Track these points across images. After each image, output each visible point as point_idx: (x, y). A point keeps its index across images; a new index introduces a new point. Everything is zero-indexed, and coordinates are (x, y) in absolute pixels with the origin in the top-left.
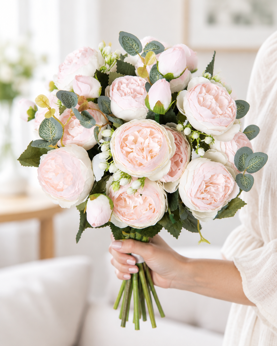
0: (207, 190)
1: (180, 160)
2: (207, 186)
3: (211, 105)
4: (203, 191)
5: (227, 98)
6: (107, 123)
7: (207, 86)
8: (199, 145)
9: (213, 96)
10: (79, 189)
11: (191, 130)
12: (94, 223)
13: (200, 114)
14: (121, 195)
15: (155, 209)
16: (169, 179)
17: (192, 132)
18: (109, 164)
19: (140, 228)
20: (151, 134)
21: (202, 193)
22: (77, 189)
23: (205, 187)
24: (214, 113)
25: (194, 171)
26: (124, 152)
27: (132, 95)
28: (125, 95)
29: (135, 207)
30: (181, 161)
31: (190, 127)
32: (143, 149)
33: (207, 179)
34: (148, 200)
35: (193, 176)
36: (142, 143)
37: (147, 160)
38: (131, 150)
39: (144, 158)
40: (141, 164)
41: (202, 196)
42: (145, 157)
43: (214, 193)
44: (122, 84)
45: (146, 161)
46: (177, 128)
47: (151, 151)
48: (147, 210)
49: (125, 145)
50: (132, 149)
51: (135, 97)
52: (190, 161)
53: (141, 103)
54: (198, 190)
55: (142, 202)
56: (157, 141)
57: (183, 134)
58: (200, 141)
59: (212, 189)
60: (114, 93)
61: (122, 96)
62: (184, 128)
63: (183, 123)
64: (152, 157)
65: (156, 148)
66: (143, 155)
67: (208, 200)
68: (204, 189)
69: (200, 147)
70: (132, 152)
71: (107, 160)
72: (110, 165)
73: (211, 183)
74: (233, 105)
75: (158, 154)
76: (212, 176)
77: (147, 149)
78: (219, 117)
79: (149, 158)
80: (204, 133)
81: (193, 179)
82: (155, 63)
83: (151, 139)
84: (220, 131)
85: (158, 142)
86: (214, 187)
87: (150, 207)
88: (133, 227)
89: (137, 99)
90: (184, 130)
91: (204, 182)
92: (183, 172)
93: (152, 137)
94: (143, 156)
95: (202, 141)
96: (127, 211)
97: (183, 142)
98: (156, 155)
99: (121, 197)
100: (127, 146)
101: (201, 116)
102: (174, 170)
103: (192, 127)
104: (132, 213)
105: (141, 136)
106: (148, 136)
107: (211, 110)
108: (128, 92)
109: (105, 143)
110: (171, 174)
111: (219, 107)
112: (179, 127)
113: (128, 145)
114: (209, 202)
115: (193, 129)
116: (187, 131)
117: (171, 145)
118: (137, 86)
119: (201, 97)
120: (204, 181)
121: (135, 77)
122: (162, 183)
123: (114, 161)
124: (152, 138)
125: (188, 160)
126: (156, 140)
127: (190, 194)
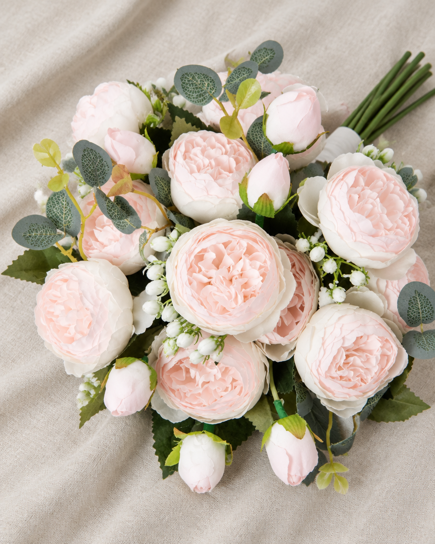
0: (349, 363)
1: (299, 306)
2: (347, 356)
3: (372, 210)
4: (341, 365)
5: (402, 198)
6: (166, 226)
7: (368, 173)
8: (337, 282)
9: (378, 193)
10: (100, 345)
11: (326, 253)
12: (116, 410)
13: (351, 226)
14: (180, 361)
15: (242, 388)
16: (277, 339)
17: (325, 257)
18: (163, 305)
19: (212, 421)
20: (249, 251)
21: (340, 368)
22: (96, 344)
23: (344, 357)
24: (376, 226)
25: (325, 328)
26: (195, 283)
27: (210, 171)
28: (199, 171)
29: (204, 383)
30: (302, 308)
31: (324, 248)
32: (231, 280)
33: (349, 343)
34: (231, 373)
35: (323, 338)
36: (230, 268)
37: (237, 303)
38: (209, 280)
39: (230, 297)
40: (224, 310)
41: (340, 373)
42: (234, 296)
43: (362, 367)
44: (193, 147)
45: (234, 305)
46: (296, 245)
47: (246, 285)
48: (226, 390)
49: (197, 270)
50: (210, 278)
51: (216, 177)
52: (318, 308)
53: (228, 190)
54: (332, 363)
55: (219, 376)
56: (258, 266)
57: (308, 259)
58: (339, 275)
59: (357, 360)
60: (177, 164)
61: (192, 172)
62: (311, 248)
63: (310, 238)
64: (245, 297)
65: (256, 281)
66: (228, 292)
67: (350, 380)
68: (342, 361)
69: (337, 286)
70: (209, 283)
71: (160, 297)
72: (165, 306)
73: (356, 350)
74: (413, 211)
75: (258, 293)
76: (357, 338)
77: (240, 280)
78: (386, 234)
79: (240, 298)
80: (351, 262)
81: (323, 344)
82: (261, 114)
83: (247, 261)
84: (383, 261)
85: (261, 267)
86: (359, 357)
87: (234, 384)
88: (199, 420)
89: (220, 181)
90: (309, 251)
91: (343, 349)
92: (304, 328)
93: (251, 256)
94: (228, 294)
95: (345, 276)
96: (190, 391)
97: (307, 273)
98: (253, 293)
99: (181, 365)
100: (200, 270)
101: (352, 230)
102: (286, 323)
103: (328, 248)
104: (199, 394)
105: (229, 255)
106: (243, 257)
107: (371, 221)
108: (204, 166)
109: (157, 264)
110: (282, 329)
111: (388, 215)
112: (302, 244)
113: (203, 269)
114: (351, 384)
115: (330, 253)
116: (317, 254)
117: (284, 276)
118: (222, 154)
119: (356, 193)
120: (343, 347)
121: (219, 135)
122: (263, 344)
123: (172, 299)
124: (251, 260)
125: (314, 307)
126: (258, 264)
127: (317, 370)
